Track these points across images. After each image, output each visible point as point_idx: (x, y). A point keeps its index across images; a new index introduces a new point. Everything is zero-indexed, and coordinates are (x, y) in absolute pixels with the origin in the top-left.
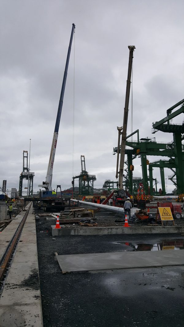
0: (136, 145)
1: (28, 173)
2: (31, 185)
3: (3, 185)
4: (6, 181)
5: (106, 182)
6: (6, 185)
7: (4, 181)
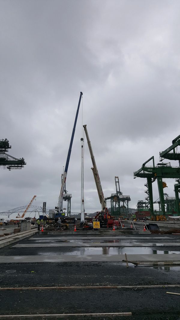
0: (152, 170)
1: (66, 195)
2: (69, 206)
3: (44, 207)
4: (46, 203)
5: (139, 202)
6: (45, 207)
7: (44, 203)
